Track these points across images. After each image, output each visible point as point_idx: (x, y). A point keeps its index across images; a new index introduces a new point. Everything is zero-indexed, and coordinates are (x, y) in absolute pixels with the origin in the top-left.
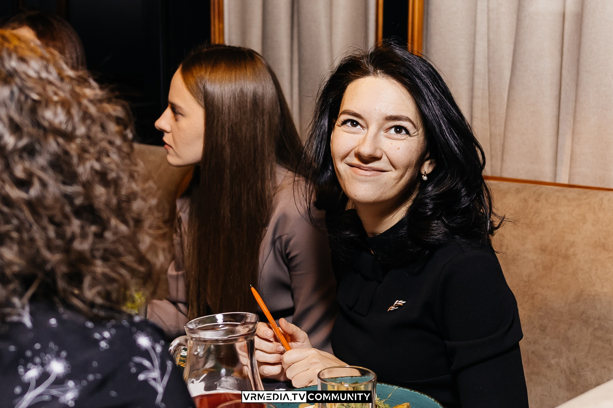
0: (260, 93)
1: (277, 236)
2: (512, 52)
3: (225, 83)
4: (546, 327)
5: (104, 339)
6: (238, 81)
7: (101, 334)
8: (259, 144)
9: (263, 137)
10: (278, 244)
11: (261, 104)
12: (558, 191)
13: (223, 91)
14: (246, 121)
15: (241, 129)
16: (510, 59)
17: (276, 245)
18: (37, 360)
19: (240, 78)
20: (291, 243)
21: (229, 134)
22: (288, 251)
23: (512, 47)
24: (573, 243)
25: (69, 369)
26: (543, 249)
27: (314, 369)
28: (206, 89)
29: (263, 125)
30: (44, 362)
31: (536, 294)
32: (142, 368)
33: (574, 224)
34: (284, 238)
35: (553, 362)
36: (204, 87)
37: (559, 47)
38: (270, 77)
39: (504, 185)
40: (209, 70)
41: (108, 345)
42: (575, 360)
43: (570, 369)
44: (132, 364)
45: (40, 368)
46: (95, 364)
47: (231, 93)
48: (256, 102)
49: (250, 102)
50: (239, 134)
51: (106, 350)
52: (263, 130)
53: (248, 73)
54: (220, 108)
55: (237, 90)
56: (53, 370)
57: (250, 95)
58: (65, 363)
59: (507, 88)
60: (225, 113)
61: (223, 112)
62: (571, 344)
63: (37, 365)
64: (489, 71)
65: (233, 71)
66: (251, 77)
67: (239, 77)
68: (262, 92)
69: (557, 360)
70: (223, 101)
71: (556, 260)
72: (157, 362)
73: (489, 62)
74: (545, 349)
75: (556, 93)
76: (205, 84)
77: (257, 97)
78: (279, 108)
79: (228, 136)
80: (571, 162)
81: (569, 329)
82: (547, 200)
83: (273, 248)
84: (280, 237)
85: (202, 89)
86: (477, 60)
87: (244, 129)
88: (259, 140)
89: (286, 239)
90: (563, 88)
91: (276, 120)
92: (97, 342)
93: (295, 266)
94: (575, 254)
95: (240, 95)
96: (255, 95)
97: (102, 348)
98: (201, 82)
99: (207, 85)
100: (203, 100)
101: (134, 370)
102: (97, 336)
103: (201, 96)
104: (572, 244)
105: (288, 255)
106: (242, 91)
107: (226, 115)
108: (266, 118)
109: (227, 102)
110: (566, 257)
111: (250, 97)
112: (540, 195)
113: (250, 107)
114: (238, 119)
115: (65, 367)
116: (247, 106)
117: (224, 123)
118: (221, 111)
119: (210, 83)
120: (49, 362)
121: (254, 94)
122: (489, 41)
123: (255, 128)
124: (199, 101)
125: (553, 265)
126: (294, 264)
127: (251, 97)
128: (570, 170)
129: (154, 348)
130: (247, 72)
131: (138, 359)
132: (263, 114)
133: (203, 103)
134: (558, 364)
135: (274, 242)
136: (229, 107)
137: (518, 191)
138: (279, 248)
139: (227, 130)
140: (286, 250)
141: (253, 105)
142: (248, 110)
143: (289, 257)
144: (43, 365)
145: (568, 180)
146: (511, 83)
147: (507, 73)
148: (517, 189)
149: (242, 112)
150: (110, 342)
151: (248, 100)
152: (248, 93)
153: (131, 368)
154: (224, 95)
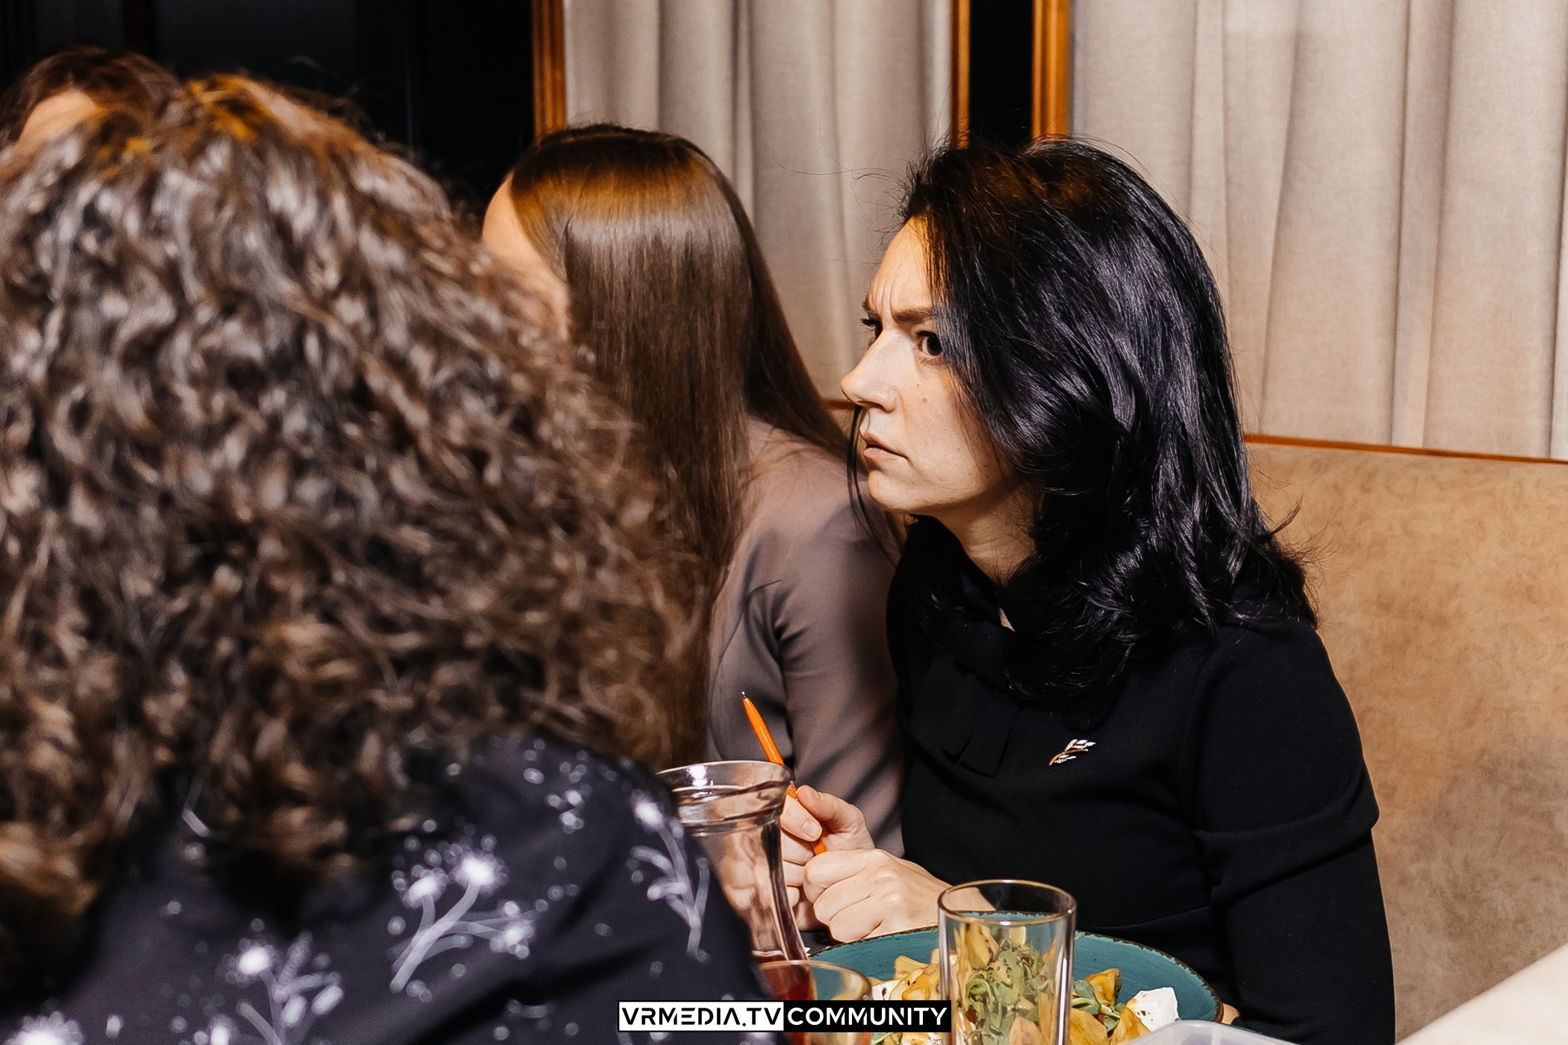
0: (703, 249)
1: (753, 587)
2: (1284, 136)
3: (617, 222)
4: (1395, 789)
5: (569, 807)
6: (650, 219)
7: (561, 794)
8: (704, 371)
9: (712, 354)
10: (755, 605)
11: (704, 274)
12: (1414, 465)
13: (613, 243)
14: (669, 317)
15: (656, 335)
16: (1280, 153)
17: (750, 606)
18: (433, 857)
19: (653, 212)
20: (789, 603)
21: (628, 348)
22: (779, 622)
23: (1283, 124)
24: (1457, 585)
25: (506, 875)
26: (1384, 605)
27: (884, 896)
28: (570, 236)
29: (710, 323)
30: (448, 861)
31: (1370, 709)
32: (654, 874)
33: (1457, 541)
34: (771, 591)
35: (1413, 869)
36: (566, 233)
37: (1396, 122)
38: (727, 206)
39: (1284, 454)
40: (578, 193)
41: (581, 821)
42: (1467, 864)
43: (1455, 886)
44: (630, 864)
45: (442, 874)
46: (560, 863)
47: (631, 247)
48: (693, 270)
49: (678, 270)
50: (652, 346)
51: (577, 831)
52: (711, 337)
53: (674, 201)
54: (607, 284)
55: (645, 239)
56: (469, 879)
57: (678, 252)
58: (494, 862)
59: (1273, 223)
60: (616, 297)
61: (614, 295)
62: (1455, 826)
63: (435, 869)
64: (1228, 182)
65: (637, 193)
66: (681, 209)
67: (651, 211)
68: (707, 246)
69: (1421, 865)
70: (612, 265)
71: (1416, 629)
72: (680, 859)
73: (1226, 161)
74: (1393, 840)
75: (1390, 232)
76: (569, 226)
77: (696, 258)
78: (750, 284)
79: (627, 354)
80: (1428, 398)
81: (1449, 791)
82: (1388, 488)
83: (744, 615)
84: (761, 589)
85: (561, 235)
86: (1197, 157)
87: (663, 333)
88: (703, 362)
89: (776, 595)
90: (1405, 220)
91: (744, 312)
92: (556, 813)
93: (798, 659)
94: (1460, 614)
95: (652, 252)
96: (689, 250)
97: (569, 828)
98: (558, 219)
99: (574, 228)
100: (563, 263)
101: (637, 876)
102: (554, 800)
103: (558, 254)
104: (1454, 591)
105: (779, 631)
106: (657, 241)
107: (622, 301)
108: (719, 306)
109: (622, 269)
110: (1440, 621)
111: (678, 258)
112: (1372, 475)
113: (678, 281)
114: (649, 310)
115: (495, 871)
116: (670, 278)
117: (616, 319)
118: (608, 292)
119: (580, 222)
120: (459, 859)
121: (686, 251)
122: (1227, 109)
123: (692, 333)
124: (555, 265)
125: (1408, 641)
126: (794, 652)
127: (680, 257)
128: (1427, 417)
129: (669, 828)
130: (669, 196)
131: (643, 853)
132: (710, 300)
133: (563, 271)
134: (1425, 875)
135: (745, 602)
136: (627, 283)
137: (1318, 467)
138: (759, 614)
139: (623, 337)
140: (774, 619)
141: (686, 278)
142: (674, 288)
143: (785, 636)
144: (447, 867)
145: (1421, 438)
146: (1281, 209)
147: (1272, 187)
148: (1315, 462)
149: (659, 295)
150: (583, 812)
151: (674, 265)
152: (674, 248)
153: (631, 872)
154: (614, 252)
